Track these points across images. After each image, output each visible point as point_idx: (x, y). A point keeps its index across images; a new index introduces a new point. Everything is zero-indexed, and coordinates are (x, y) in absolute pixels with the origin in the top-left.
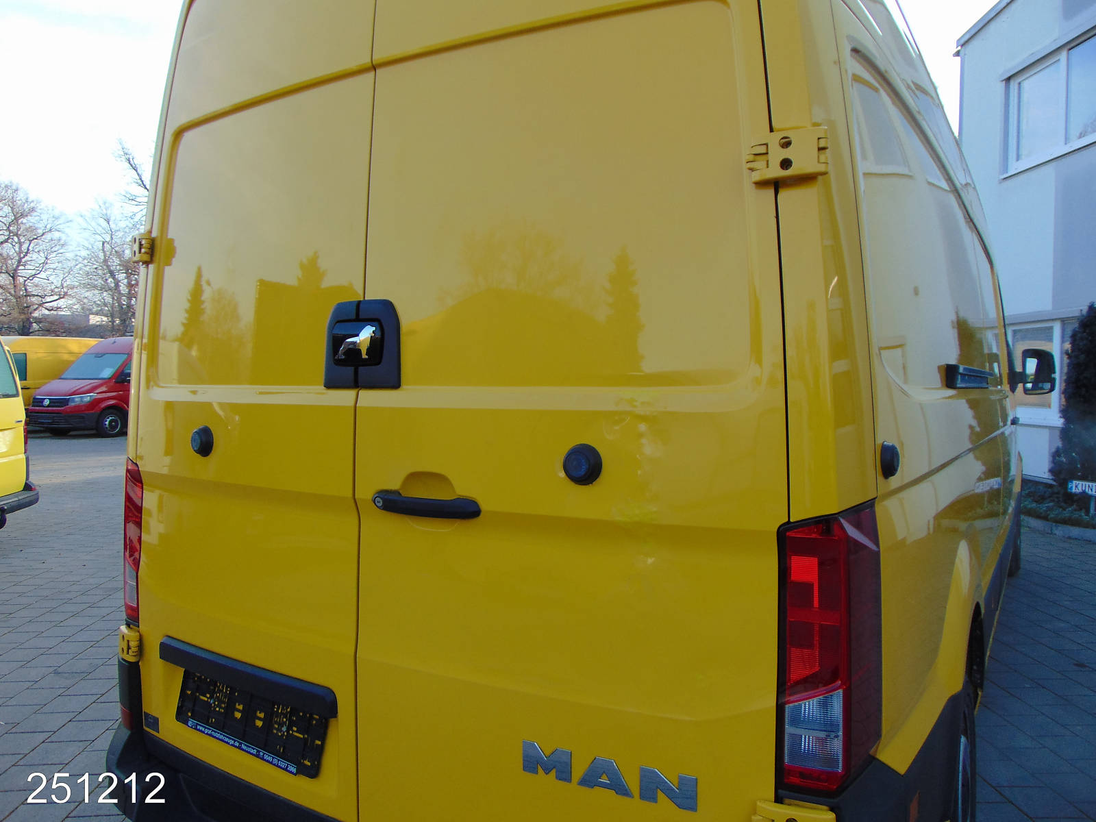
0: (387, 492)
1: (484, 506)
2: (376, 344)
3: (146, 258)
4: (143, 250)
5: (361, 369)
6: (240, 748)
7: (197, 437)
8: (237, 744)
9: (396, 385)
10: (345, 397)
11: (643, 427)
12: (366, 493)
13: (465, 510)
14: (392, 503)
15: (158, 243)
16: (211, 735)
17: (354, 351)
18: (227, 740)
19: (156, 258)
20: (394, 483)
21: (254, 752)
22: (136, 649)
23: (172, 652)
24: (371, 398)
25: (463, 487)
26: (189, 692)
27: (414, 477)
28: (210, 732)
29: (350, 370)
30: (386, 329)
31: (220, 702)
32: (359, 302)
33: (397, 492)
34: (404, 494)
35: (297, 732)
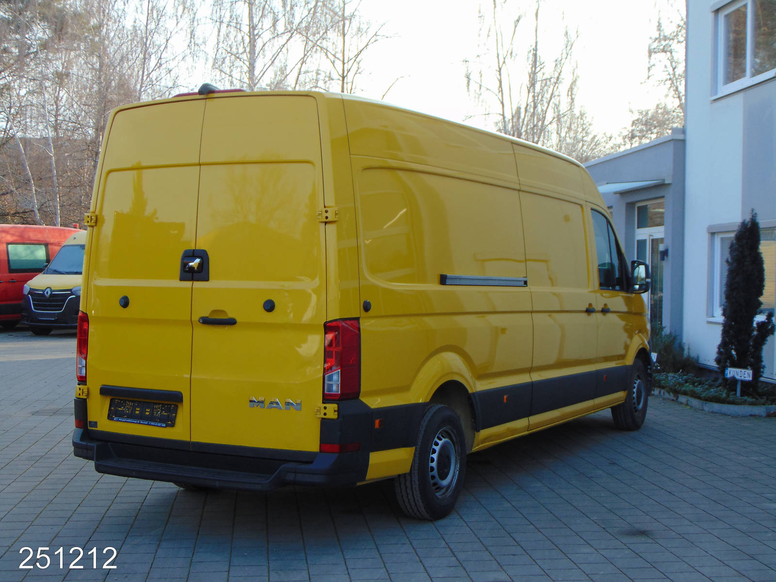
0: (204, 317)
1: (238, 320)
2: (201, 265)
3: (94, 224)
4: (92, 221)
5: (194, 274)
6: (140, 423)
7: (123, 300)
8: (138, 422)
9: (207, 279)
10: (188, 284)
11: (286, 294)
12: (196, 318)
13: (232, 322)
14: (206, 321)
15: (99, 217)
16: (126, 421)
17: (192, 268)
18: (134, 421)
19: (98, 224)
20: (206, 314)
21: (147, 423)
22: (86, 392)
23: (105, 391)
24: (198, 285)
25: (231, 315)
26: (113, 408)
27: (215, 312)
28: (125, 420)
29: (190, 275)
30: (204, 260)
31: (128, 409)
32: (194, 250)
33: (207, 317)
34: (210, 317)
35: (165, 413)
